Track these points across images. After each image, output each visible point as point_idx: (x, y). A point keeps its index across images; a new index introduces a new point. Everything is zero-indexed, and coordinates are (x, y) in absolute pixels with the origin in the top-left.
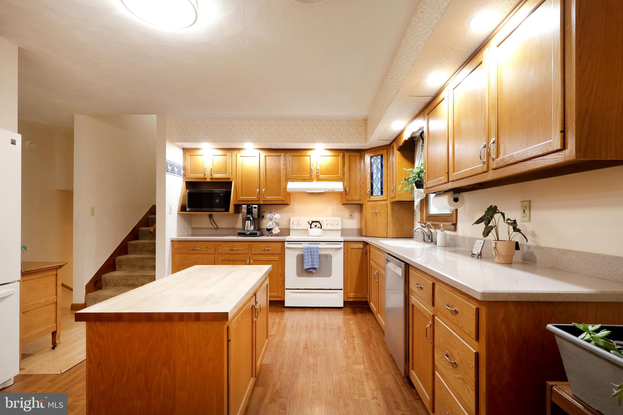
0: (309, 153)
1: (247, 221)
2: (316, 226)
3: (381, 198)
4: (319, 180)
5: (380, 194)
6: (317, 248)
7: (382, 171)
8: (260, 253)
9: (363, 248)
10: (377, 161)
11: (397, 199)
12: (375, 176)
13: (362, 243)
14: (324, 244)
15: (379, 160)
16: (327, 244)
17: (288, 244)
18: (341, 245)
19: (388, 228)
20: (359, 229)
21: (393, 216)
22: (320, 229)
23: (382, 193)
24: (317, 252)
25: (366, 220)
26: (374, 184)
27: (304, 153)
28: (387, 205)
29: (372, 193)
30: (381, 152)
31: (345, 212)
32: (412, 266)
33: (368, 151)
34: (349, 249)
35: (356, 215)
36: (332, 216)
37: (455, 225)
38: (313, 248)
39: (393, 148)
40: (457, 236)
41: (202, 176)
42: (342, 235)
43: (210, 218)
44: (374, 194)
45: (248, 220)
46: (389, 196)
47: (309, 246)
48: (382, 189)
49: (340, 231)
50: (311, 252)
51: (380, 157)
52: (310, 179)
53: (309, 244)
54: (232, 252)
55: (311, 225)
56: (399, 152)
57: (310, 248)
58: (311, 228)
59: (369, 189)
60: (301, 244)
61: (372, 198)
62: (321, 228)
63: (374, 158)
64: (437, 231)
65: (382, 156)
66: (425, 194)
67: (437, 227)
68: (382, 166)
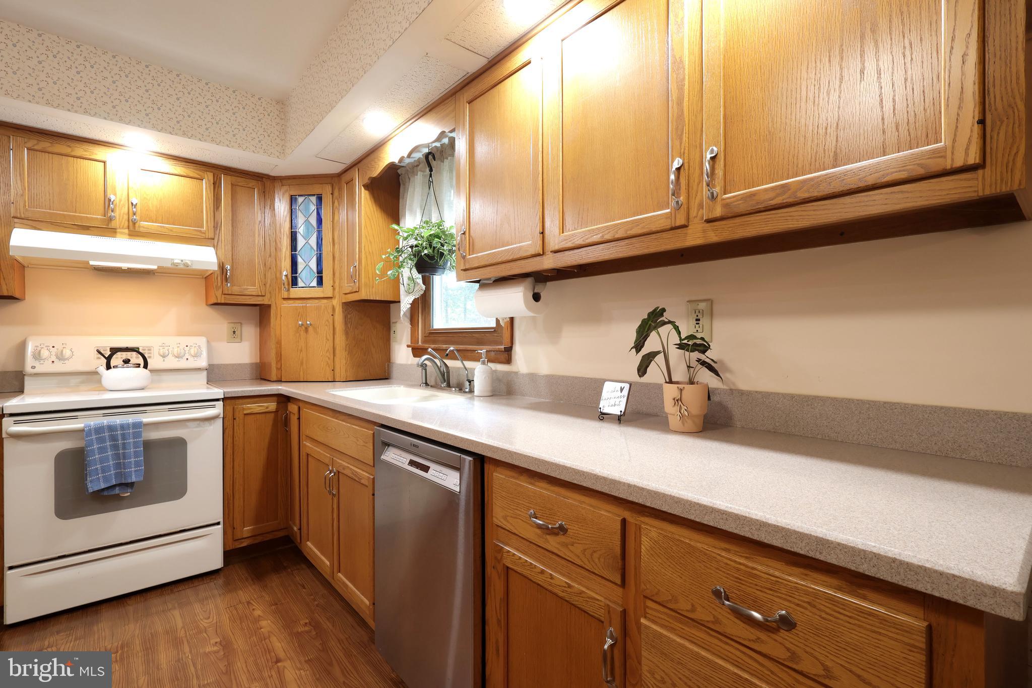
0: (101, 153)
2: (127, 361)
3: (318, 292)
4: (134, 232)
5: (314, 283)
6: (138, 425)
7: (319, 232)
9: (276, 412)
10: (307, 209)
11: (364, 295)
12: (301, 242)
13: (275, 398)
14: (164, 410)
15: (313, 208)
16: (170, 410)
17: (17, 422)
18: (218, 409)
19: (337, 359)
20: (256, 364)
21: (347, 333)
22: (141, 369)
23: (320, 281)
24: (137, 435)
25: (279, 343)
26: (300, 260)
27: (80, 150)
28: (334, 309)
29: (294, 282)
30: (317, 189)
31: (220, 324)
33: (284, 182)
34: (239, 416)
35: (250, 332)
36: (180, 334)
37: (509, 350)
38: (122, 427)
39: (350, 182)
42: (210, 381)
44: (300, 284)
46: (337, 290)
47: (105, 421)
48: (320, 271)
49: (205, 373)
50: (113, 438)
51: (314, 199)
52: (106, 228)
53: (105, 415)
55: (109, 359)
56: (367, 192)
57: (111, 428)
58: (108, 367)
59: (286, 271)
60: (76, 418)
61: (295, 292)
62: (146, 366)
63: (300, 200)
64: (469, 364)
65: (320, 199)
66: (424, 287)
67: (468, 355)
68: (320, 221)
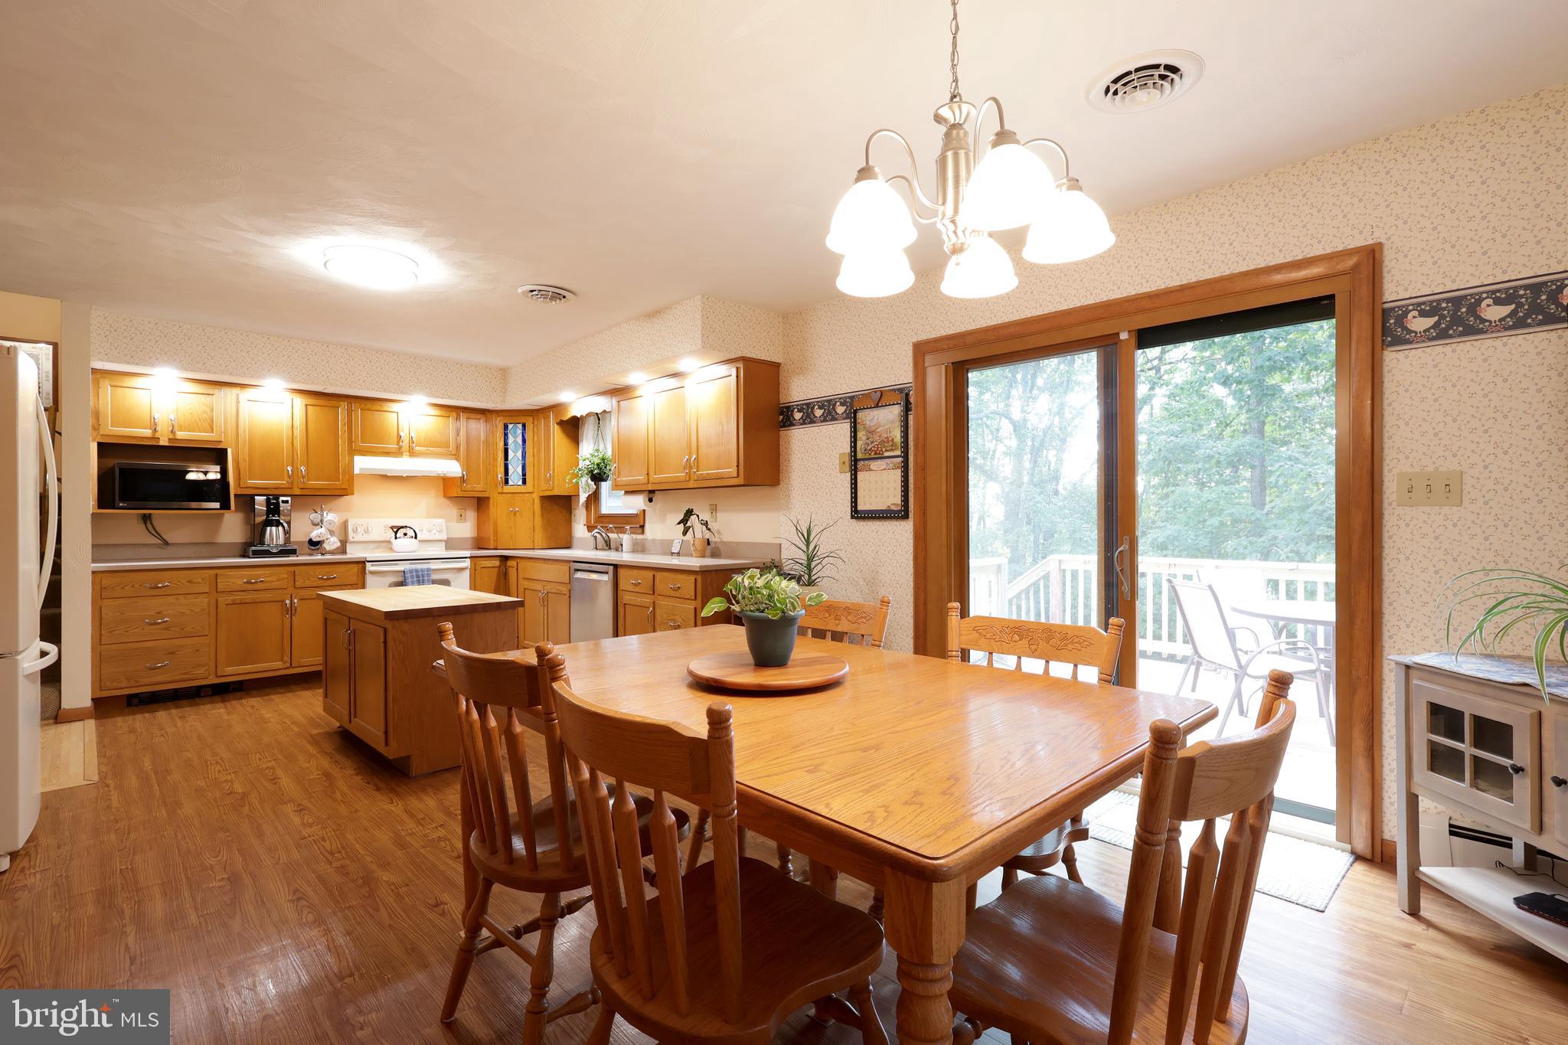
0: (394, 407)
1: (269, 528)
2: (405, 534)
3: (523, 489)
4: (412, 453)
5: (520, 483)
6: (428, 570)
7: (524, 448)
8: (315, 584)
9: (500, 567)
10: (515, 433)
11: (556, 492)
12: (511, 454)
13: (497, 558)
14: (436, 563)
15: (519, 431)
16: (442, 562)
17: (372, 565)
18: (467, 563)
19: (536, 534)
20: (475, 538)
21: (542, 516)
22: (413, 539)
23: (524, 482)
24: (429, 575)
25: (495, 524)
26: (510, 467)
27: (385, 407)
28: (534, 500)
29: (506, 482)
30: (523, 419)
31: (453, 511)
32: (623, 566)
33: (500, 414)
34: (478, 568)
35: (471, 515)
36: (429, 516)
37: (642, 527)
38: (422, 570)
39: (547, 418)
40: (646, 540)
41: (148, 433)
42: (447, 548)
43: (145, 523)
44: (510, 483)
45: (272, 526)
46: (536, 487)
47: (414, 567)
48: (524, 475)
49: (444, 544)
50: (418, 576)
51: (520, 426)
52: (398, 453)
53: (411, 564)
54: (250, 587)
55: (396, 533)
56: (558, 427)
57: (417, 571)
58: (396, 538)
59: (501, 475)
60: (397, 564)
61: (507, 489)
62: (416, 538)
63: (510, 426)
64: (621, 535)
65: (524, 426)
66: (595, 487)
67: (622, 530)
68: (524, 441)
